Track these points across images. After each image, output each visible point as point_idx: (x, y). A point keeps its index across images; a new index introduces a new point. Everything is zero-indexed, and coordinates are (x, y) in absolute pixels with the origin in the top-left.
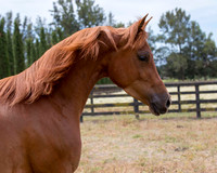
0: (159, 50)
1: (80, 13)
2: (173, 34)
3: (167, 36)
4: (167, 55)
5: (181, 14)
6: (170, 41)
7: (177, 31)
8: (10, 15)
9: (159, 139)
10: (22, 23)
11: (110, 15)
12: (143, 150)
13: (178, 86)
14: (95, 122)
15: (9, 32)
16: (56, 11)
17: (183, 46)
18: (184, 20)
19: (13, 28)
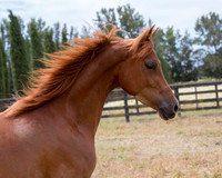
0: (196, 52)
1: (121, 21)
2: (208, 36)
3: (203, 39)
4: (204, 56)
5: (214, 17)
6: (206, 43)
7: (211, 33)
8: (57, 26)
9: (201, 134)
10: (69, 32)
11: (150, 22)
12: (187, 145)
13: (216, 84)
14: (141, 121)
15: (57, 41)
16: (100, 20)
17: (218, 47)
18: (218, 23)
19: (61, 37)
